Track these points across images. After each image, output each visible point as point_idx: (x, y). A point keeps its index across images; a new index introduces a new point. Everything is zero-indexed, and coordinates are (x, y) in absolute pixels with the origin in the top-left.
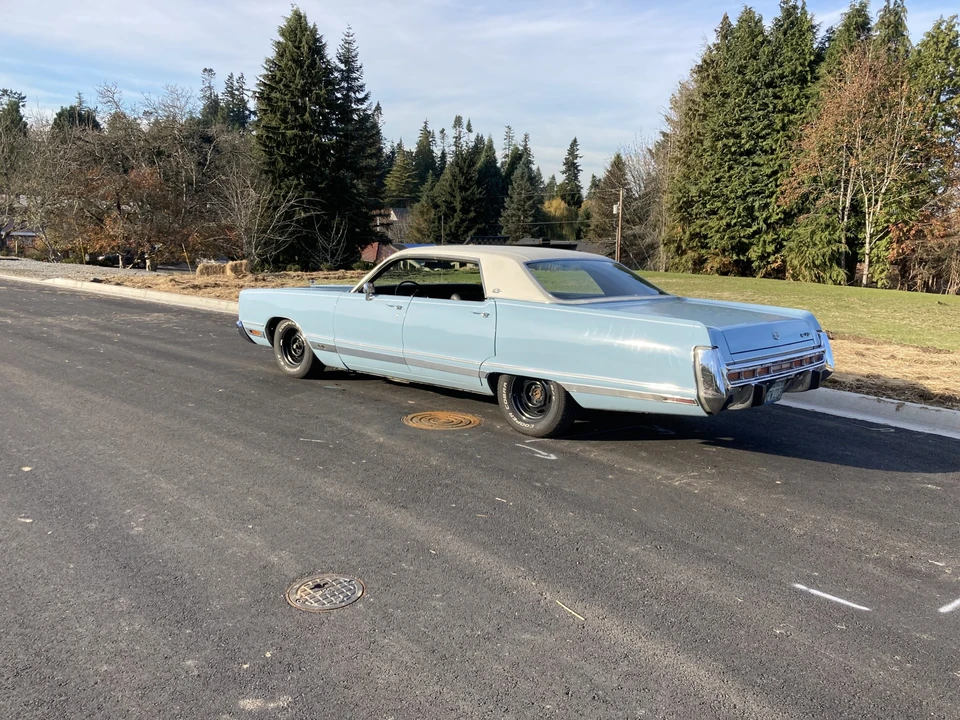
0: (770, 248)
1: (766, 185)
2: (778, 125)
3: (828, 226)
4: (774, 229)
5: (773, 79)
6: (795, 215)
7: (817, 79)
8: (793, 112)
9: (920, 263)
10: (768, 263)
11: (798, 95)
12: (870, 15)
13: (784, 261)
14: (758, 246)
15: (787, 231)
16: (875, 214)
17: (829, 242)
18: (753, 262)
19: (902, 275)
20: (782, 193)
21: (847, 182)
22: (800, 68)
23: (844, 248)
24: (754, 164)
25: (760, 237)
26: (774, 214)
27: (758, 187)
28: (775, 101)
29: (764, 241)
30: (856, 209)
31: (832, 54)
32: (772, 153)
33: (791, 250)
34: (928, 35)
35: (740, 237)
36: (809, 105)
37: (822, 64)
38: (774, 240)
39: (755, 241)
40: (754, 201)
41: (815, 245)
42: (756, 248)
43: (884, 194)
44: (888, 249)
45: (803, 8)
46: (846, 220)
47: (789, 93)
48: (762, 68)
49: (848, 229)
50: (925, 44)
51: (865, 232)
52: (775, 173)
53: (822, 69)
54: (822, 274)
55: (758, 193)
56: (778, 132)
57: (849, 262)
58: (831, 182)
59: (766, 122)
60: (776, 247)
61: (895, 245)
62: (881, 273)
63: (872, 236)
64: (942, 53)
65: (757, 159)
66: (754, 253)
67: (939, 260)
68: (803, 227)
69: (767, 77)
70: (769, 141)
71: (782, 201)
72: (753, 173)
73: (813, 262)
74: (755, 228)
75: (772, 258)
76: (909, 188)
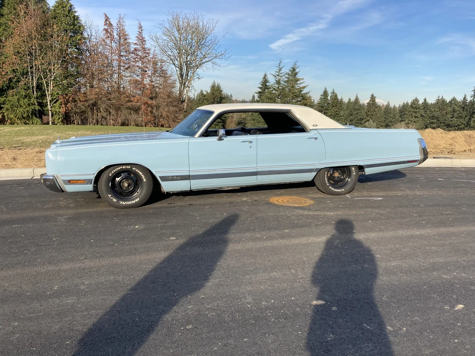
3: (26, 96)
6: (5, 90)
7: (2, 15)
9: (75, 114)
13: (3, 116)
15: (2, 99)
16: (50, 89)
17: (29, 105)
19: (67, 119)
21: (32, 73)
23: (37, 108)
30: (39, 87)
31: (9, 4)
33: (8, 109)
34: (57, 2)
37: (4, 8)
41: (21, 106)
43: (53, 80)
44: (60, 108)
46: (35, 93)
49: (37, 98)
50: (56, 7)
51: (47, 99)
53: (5, 11)
54: (28, 122)
57: (40, 114)
58: (23, 73)
61: (63, 106)
62: (59, 119)
63: (50, 101)
64: (67, 13)
67: (84, 112)
68: (12, 97)
73: (22, 116)
76: (66, 78)
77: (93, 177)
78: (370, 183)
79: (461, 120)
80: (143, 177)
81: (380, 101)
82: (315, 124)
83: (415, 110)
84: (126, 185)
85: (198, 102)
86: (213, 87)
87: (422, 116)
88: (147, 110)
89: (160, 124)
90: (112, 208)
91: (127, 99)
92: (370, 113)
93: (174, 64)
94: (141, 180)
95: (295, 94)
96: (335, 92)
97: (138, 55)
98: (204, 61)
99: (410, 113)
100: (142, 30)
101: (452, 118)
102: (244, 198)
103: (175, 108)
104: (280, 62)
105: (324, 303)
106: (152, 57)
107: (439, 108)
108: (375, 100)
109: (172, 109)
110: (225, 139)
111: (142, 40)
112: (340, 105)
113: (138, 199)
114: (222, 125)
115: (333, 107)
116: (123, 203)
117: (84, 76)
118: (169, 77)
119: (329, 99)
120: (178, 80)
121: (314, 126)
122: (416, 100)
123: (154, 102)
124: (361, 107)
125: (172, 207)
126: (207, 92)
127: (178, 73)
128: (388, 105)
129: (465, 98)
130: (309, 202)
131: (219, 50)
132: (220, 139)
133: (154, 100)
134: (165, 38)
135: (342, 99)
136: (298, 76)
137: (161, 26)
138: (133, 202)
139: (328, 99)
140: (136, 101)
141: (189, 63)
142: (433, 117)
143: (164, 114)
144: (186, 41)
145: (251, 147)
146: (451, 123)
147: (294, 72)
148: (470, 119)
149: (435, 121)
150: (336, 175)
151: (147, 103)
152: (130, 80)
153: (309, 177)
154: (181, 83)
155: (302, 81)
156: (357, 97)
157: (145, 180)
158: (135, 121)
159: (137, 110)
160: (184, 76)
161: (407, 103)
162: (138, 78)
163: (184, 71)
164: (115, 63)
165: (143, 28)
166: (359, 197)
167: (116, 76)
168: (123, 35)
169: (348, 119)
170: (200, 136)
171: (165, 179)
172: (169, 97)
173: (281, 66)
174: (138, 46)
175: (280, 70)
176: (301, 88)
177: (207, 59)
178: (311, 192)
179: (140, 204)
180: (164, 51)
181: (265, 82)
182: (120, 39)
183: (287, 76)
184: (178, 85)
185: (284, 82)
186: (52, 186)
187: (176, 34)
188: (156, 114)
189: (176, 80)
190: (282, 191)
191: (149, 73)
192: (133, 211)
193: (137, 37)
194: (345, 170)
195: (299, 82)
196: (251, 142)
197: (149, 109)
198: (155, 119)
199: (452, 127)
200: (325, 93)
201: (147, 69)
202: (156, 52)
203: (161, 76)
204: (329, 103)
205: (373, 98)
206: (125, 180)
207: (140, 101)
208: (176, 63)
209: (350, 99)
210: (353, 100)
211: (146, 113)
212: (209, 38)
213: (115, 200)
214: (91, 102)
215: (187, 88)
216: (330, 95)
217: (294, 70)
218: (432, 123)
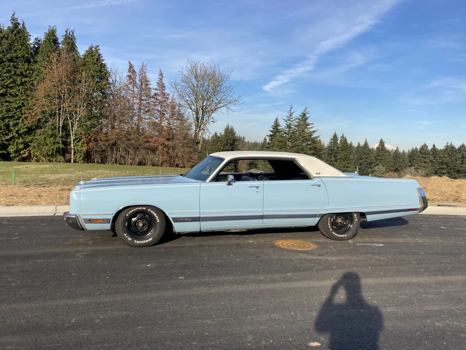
0: (21, 147)
1: (15, 113)
2: (19, 82)
3: (52, 136)
4: (22, 137)
5: (12, 58)
6: (34, 130)
7: (36, 62)
8: (26, 76)
9: (96, 153)
10: (20, 154)
11: (28, 69)
12: (57, 37)
13: (30, 154)
14: (13, 145)
15: (30, 138)
16: (74, 130)
17: (54, 143)
18: (11, 154)
19: (88, 158)
20: (25, 118)
21: (59, 114)
22: (27, 55)
23: (61, 146)
24: (7, 102)
25: (15, 141)
26: (22, 129)
27: (11, 114)
28: (16, 70)
29: (17, 143)
30: (65, 127)
31: (43, 52)
32: (16, 97)
33: (34, 147)
34: (87, 51)
35: (3, 141)
36: (34, 74)
37: (38, 55)
38: (23, 142)
39: (11, 143)
40: (9, 121)
41: (47, 144)
42: (12, 147)
43: (78, 121)
44: (82, 146)
45: (23, 25)
46: (61, 133)
47: (22, 67)
48: (5, 51)
49: (62, 137)
50: (86, 55)
51: (70, 139)
52: (20, 107)
53: (39, 58)
55: (11, 117)
56: (19, 86)
57: (64, 152)
58: (51, 114)
59: (11, 80)
60: (24, 146)
61: (85, 145)
62: (80, 157)
63: (74, 140)
64: (95, 61)
65: (8, 99)
66: (11, 149)
67: (104, 151)
68: (39, 135)
69: (8, 56)
70: (15, 90)
71: (26, 122)
72: (7, 106)
73: (47, 153)
74: (11, 136)
75: (22, 152)
76: (90, 119)
77: (111, 217)
78: (373, 230)
80: (157, 218)
81: (389, 146)
82: (318, 172)
83: (424, 156)
84: (141, 225)
85: (212, 143)
86: (227, 130)
87: (431, 161)
88: (163, 150)
89: (175, 164)
90: (127, 247)
91: (145, 140)
92: (379, 158)
93: (191, 108)
94: (155, 220)
95: (305, 138)
96: (345, 136)
97: (157, 99)
98: (219, 106)
99: (420, 158)
100: (162, 77)
101: (462, 164)
102: (251, 240)
103: (190, 149)
104: (292, 108)
105: (320, 345)
106: (170, 101)
107: (448, 154)
108: (384, 145)
109: (187, 149)
110: (234, 184)
111: (162, 86)
112: (349, 149)
113: (151, 239)
114: (235, 166)
115: (343, 150)
116: (137, 242)
117: (107, 118)
118: (186, 120)
119: (339, 143)
120: (194, 123)
121: (317, 173)
122: (425, 146)
123: (170, 143)
124: (371, 151)
125: (183, 247)
126: (221, 134)
127: (194, 116)
128: (397, 150)
130: (313, 246)
131: (233, 96)
132: (229, 184)
133: (171, 142)
134: (183, 84)
135: (351, 143)
136: (308, 121)
137: (180, 74)
138: (146, 241)
139: (337, 143)
140: (153, 141)
141: (204, 107)
142: (442, 163)
143: (180, 154)
144: (203, 87)
145: (257, 192)
146: (460, 169)
147: (304, 117)
149: (444, 166)
150: (339, 220)
151: (164, 144)
152: (149, 122)
153: (313, 222)
154: (197, 126)
155: (312, 126)
156: (366, 141)
157: (158, 221)
158: (151, 160)
159: (154, 150)
160: (200, 120)
161: (416, 149)
162: (157, 121)
163: (200, 115)
164: (136, 106)
165: (163, 75)
166: (361, 243)
167: (136, 118)
168: (145, 81)
169: (358, 163)
170: (211, 181)
171: (177, 220)
172: (185, 138)
173: (292, 112)
174: (158, 92)
175: (291, 115)
176: (311, 132)
177: (222, 105)
178: (316, 237)
179: (153, 244)
180: (182, 97)
181: (276, 125)
182: (142, 84)
183: (297, 121)
184: (194, 127)
185: (295, 126)
186: (74, 224)
187: (194, 80)
188: (172, 154)
189: (192, 123)
190: (288, 234)
191: (167, 116)
192: (146, 250)
193: (158, 83)
194: (347, 216)
195: (309, 127)
196: (258, 187)
197: (166, 149)
198: (171, 159)
199: (462, 173)
200: (335, 137)
201: (165, 113)
202: (174, 97)
203: (178, 119)
204: (338, 147)
205: (382, 143)
206: (140, 220)
207: (157, 142)
208: (193, 107)
209: (359, 143)
210: (362, 144)
211: (162, 154)
212: (225, 85)
213: (130, 239)
214: (111, 142)
215: (202, 131)
216: (339, 139)
217: (304, 115)
218: (443, 169)
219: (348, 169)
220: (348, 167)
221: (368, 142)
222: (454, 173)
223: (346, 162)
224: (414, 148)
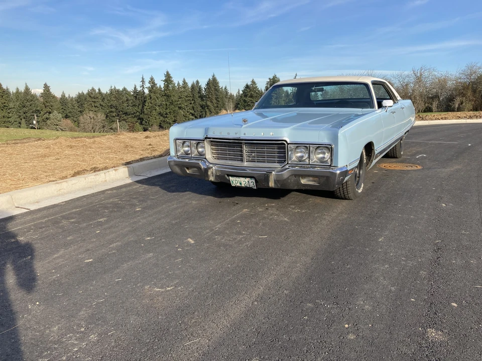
79: (136, 108)
83: (93, 100)
87: (101, 105)
92: (48, 104)
101: (128, 106)
107: (115, 97)
108: (49, 89)
112: (7, 95)
122: (93, 89)
124: (34, 97)
128: (63, 96)
129: (135, 88)
135: (8, 89)
142: (111, 106)
148: (143, 107)
149: (113, 110)
156: (27, 86)
161: (83, 93)
169: (21, 111)
199: (129, 114)
205: (46, 87)
209: (18, 89)
210: (22, 89)
218: (111, 112)
219: (9, 119)
220: (8, 118)
221: (29, 86)
222: (123, 115)
223: (5, 111)
224: (81, 92)
